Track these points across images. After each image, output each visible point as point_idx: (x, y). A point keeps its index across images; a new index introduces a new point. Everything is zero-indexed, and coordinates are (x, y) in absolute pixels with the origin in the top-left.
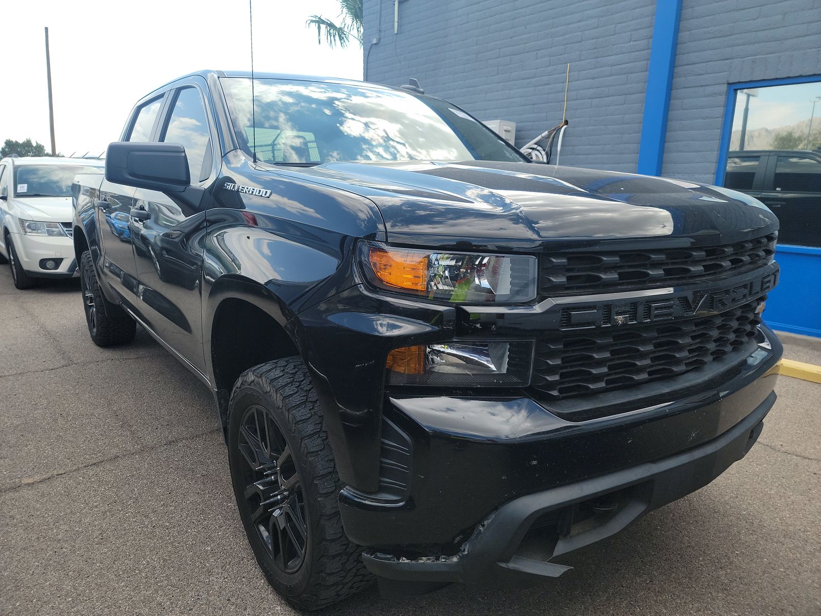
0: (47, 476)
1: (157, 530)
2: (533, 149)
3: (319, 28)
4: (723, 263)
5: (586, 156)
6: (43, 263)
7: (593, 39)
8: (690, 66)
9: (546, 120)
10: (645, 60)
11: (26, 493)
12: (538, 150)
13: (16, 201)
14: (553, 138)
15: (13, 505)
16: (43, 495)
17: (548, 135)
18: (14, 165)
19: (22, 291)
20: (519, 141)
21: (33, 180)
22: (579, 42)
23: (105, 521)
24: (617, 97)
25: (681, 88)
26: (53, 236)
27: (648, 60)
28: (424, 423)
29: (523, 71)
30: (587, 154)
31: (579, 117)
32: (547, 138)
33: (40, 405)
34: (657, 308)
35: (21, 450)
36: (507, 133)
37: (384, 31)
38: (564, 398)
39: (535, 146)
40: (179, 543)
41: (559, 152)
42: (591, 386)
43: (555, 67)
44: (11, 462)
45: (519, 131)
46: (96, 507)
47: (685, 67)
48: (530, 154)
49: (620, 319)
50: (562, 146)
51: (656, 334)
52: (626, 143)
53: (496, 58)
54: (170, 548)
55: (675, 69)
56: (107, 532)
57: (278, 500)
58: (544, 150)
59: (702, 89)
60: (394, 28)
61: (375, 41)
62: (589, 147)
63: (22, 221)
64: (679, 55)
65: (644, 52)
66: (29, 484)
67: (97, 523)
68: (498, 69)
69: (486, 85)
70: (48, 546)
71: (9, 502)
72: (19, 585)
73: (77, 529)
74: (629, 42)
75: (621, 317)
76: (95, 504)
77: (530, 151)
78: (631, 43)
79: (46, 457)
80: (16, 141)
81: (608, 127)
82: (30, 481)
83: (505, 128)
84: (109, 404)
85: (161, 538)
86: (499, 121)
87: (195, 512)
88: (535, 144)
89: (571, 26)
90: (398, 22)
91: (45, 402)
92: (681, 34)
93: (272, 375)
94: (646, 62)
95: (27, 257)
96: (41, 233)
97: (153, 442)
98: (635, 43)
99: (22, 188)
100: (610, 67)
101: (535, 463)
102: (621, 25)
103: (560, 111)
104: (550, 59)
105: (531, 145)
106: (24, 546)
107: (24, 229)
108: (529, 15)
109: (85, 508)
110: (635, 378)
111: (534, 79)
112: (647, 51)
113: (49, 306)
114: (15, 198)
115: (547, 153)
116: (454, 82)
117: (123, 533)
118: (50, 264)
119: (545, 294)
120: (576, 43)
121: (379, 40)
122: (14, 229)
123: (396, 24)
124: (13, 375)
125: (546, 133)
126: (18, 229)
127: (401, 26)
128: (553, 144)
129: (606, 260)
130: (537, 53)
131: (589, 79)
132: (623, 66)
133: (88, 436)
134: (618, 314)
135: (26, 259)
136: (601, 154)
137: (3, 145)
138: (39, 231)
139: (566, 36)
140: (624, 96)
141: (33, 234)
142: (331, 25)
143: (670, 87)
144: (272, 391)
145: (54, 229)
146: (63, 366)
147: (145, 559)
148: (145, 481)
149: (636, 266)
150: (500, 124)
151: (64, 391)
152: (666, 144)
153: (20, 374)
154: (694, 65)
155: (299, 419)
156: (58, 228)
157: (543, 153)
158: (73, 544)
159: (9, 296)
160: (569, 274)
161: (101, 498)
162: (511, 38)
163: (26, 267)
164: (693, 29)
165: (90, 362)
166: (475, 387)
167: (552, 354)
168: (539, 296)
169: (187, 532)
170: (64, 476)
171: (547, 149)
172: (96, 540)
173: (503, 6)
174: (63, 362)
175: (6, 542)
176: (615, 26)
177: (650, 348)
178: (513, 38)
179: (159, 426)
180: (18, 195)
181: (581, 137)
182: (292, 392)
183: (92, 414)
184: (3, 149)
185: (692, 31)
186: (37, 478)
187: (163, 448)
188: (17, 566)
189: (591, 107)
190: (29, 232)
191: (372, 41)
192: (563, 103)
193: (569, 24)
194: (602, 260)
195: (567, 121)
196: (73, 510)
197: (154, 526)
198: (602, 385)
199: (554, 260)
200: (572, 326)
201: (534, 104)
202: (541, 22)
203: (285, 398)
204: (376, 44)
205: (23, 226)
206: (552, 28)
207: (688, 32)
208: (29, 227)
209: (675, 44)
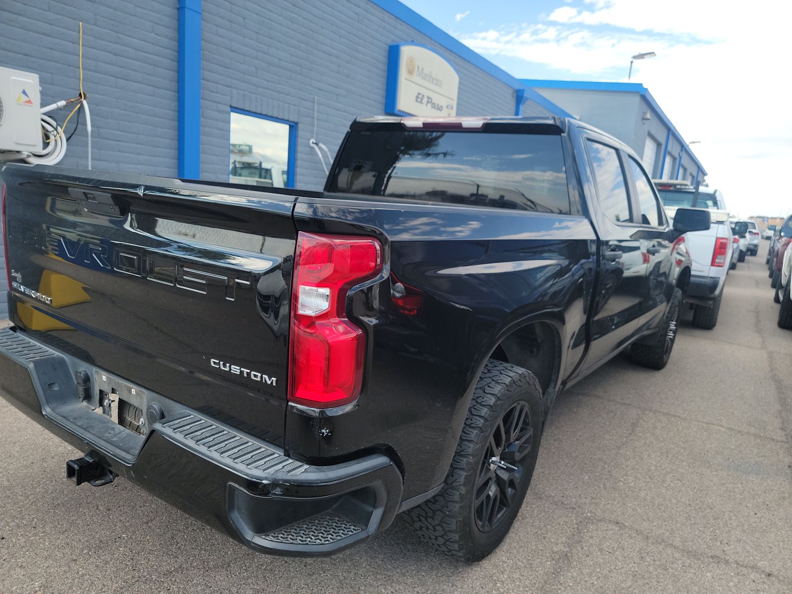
24: (144, 86)
31: (102, 95)
41: (90, 133)
81: (139, 115)
100: (134, 50)
125: (62, 103)
131: (110, 53)
132: (148, 55)
181: (107, 118)
189: (116, 87)
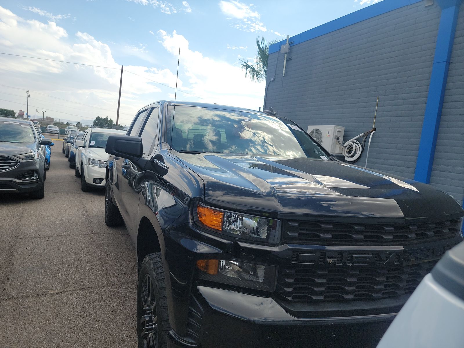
0: (61, 291)
1: (100, 331)
2: (354, 142)
3: (247, 69)
4: (428, 233)
5: (386, 149)
6: (95, 180)
7: (394, 84)
8: (453, 103)
9: (363, 127)
10: (425, 97)
11: (49, 298)
12: (357, 144)
13: (89, 149)
14: (366, 138)
15: (41, 303)
16: (56, 301)
17: (363, 135)
18: (91, 132)
19: (84, 192)
20: (346, 137)
21: (100, 139)
22: (385, 85)
23: (78, 320)
24: (407, 117)
25: (448, 115)
26: (101, 167)
27: (426, 97)
28: (210, 302)
29: (351, 99)
30: (387, 148)
31: (383, 127)
32: (363, 137)
33: (71, 253)
34: (357, 258)
35: (55, 275)
36: (339, 133)
37: (278, 75)
38: (295, 302)
39: (355, 141)
40: (108, 340)
41: (369, 146)
42: (314, 298)
43: (370, 98)
44: (48, 281)
45: (347, 132)
46: (77, 312)
47: (450, 103)
48: (352, 145)
49: (331, 261)
50: (371, 142)
51: (358, 272)
52: (411, 144)
53: (336, 92)
54: (102, 342)
55: (444, 104)
56: (77, 327)
57: (153, 328)
58: (361, 144)
59: (460, 116)
60: (283, 73)
61: (272, 79)
62: (388, 144)
63: (89, 159)
64: (446, 96)
65: (424, 93)
66: (52, 294)
67: (74, 321)
68: (337, 97)
69: (330, 105)
70: (49, 328)
71: (40, 301)
72: (30, 345)
73: (65, 322)
74: (416, 87)
75: (332, 260)
76: (77, 310)
77: (352, 143)
78: (417, 87)
79: (65, 281)
80: (101, 118)
81: (400, 134)
82: (53, 292)
83: (338, 130)
84: (101, 258)
85: (100, 336)
86: (334, 126)
87: (121, 324)
88: (356, 140)
89: (381, 76)
90: (285, 70)
91: (74, 251)
92: (447, 84)
93: (156, 260)
94: (425, 98)
95: (88, 176)
96: (96, 166)
97: (114, 281)
98: (419, 88)
99: (93, 143)
100: (403, 100)
101: (270, 337)
102: (411, 77)
103: (372, 122)
104: (367, 94)
105: (353, 140)
106: (39, 326)
107: (89, 163)
108: (357, 69)
109: (72, 311)
110: (345, 296)
111: (358, 104)
112: (426, 92)
113: (93, 201)
114: (88, 147)
115: (362, 146)
116: (312, 103)
117: (84, 329)
118: (98, 181)
119: (285, 241)
120: (384, 86)
121: (275, 79)
122: (85, 162)
123: (284, 72)
124: (65, 235)
125: (362, 134)
126: (87, 163)
127: (287, 72)
128: (366, 140)
129: (323, 227)
130: (360, 90)
131: (390, 106)
132: (411, 100)
133: (86, 273)
134: (329, 258)
135: (88, 178)
136: (395, 149)
137: (95, 119)
138: (96, 165)
139: (377, 82)
140: (411, 117)
141: (93, 166)
142: (253, 69)
143: (440, 114)
144: (153, 269)
145: (102, 164)
146: (88, 234)
147: (89, 345)
148: (104, 303)
149: (345, 232)
150: (335, 127)
151: (84, 247)
152: (436, 147)
153: (68, 235)
154: (456, 103)
155: (161, 286)
156: (104, 164)
157: (360, 145)
158: (60, 329)
159: (77, 194)
160: (300, 232)
161: (81, 308)
162: (346, 81)
163: (87, 181)
164: (456, 82)
165: (101, 234)
166: (243, 287)
167: (289, 276)
168: (282, 242)
169: (113, 335)
170: (69, 292)
171: (362, 143)
172: (71, 330)
173: (342, 64)
174: (89, 232)
175: (32, 322)
176: (408, 78)
177: (354, 280)
178: (347, 81)
179: (120, 273)
180: (90, 146)
181: (383, 138)
182: (162, 271)
183: (92, 262)
184: (95, 121)
185: (454, 83)
186: (57, 291)
187: (118, 286)
188: (32, 336)
189: (390, 122)
190: (91, 165)
191: (271, 80)
192: (373, 118)
193: (380, 75)
194: (321, 226)
195: (375, 129)
196: (66, 311)
197: (99, 328)
198: (322, 298)
199: (290, 223)
200: (300, 261)
201: (356, 118)
202: (364, 73)
203: (157, 274)
204: (272, 81)
205: (89, 162)
206: (370, 77)
207: (452, 84)
208: (92, 162)
209: (444, 89)
